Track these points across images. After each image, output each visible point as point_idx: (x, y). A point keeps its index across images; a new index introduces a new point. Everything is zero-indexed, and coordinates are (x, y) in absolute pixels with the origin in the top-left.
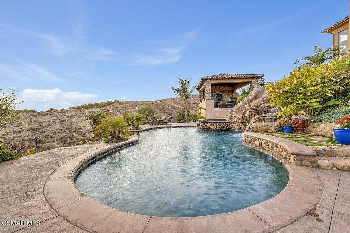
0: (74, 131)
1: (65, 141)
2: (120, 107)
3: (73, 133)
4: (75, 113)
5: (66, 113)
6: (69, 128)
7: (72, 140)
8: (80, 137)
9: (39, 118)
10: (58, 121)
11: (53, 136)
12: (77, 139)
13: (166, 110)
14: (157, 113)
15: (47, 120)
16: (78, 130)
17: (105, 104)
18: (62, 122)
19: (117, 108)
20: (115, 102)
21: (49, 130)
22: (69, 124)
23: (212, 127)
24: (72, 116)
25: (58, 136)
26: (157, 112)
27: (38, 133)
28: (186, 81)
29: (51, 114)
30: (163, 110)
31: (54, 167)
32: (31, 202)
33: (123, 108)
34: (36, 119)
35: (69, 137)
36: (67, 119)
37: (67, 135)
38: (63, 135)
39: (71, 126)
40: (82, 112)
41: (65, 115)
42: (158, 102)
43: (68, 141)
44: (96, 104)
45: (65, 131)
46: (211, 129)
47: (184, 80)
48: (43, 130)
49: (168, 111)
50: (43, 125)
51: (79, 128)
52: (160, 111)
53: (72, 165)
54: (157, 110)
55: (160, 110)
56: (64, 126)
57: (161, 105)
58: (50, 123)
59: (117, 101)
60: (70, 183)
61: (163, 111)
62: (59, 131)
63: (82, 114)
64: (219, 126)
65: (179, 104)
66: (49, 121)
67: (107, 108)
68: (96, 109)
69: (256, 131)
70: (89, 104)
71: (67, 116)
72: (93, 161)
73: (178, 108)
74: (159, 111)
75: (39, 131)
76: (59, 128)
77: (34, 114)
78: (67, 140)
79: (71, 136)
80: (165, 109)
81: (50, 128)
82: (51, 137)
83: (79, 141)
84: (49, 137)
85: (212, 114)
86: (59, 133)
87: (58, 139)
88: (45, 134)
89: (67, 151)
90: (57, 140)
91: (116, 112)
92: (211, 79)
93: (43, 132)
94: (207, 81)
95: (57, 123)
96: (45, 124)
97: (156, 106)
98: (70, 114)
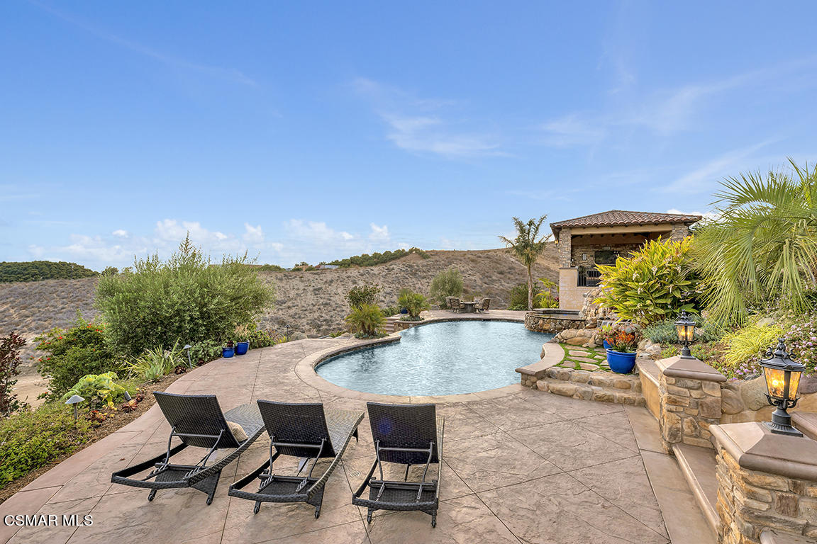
0: (334, 310)
1: (319, 326)
2: (418, 266)
3: (332, 313)
4: (338, 275)
5: (324, 275)
6: (326, 304)
7: (330, 326)
8: (343, 322)
9: (285, 282)
10: (311, 289)
11: (303, 316)
12: (338, 324)
13: (516, 273)
14: (494, 281)
15: (296, 287)
16: (340, 307)
17: (392, 255)
18: (317, 291)
19: (410, 266)
20: (411, 251)
21: (297, 306)
22: (327, 296)
23: (547, 328)
24: (332, 281)
25: (310, 316)
26: (494, 278)
27: (282, 309)
28: (531, 223)
29: (301, 276)
30: (509, 273)
31: (300, 356)
32: (288, 374)
33: (423, 266)
34: (281, 285)
35: (325, 320)
36: (324, 286)
37: (323, 315)
38: (316, 315)
39: (330, 300)
40: (349, 274)
41: (321, 278)
42: (499, 254)
43: (323, 327)
44: (376, 255)
45: (320, 309)
46: (545, 330)
47: (525, 222)
48: (290, 304)
49: (521, 277)
50: (290, 295)
51: (342, 303)
52: (502, 276)
53: (316, 356)
54: (496, 274)
55: (501, 273)
56: (320, 299)
57: (506, 263)
58: (300, 292)
59: (416, 250)
60: (311, 369)
61: (509, 276)
62: (311, 307)
63: (348, 277)
64: (561, 326)
65: (553, 258)
66: (298, 289)
67: (391, 267)
68: (372, 268)
69: (566, 343)
70: (363, 255)
71: (325, 280)
72: (335, 356)
73: (548, 269)
74: (499, 275)
75: (284, 305)
76: (311, 302)
77: (279, 275)
78: (323, 325)
79: (328, 318)
80: (513, 271)
81: (299, 301)
82: (299, 317)
83: (340, 329)
84: (297, 316)
85: (572, 299)
86: (312, 311)
87: (309, 322)
88: (292, 311)
89: (314, 343)
90: (308, 324)
91: (407, 276)
92: (571, 228)
93: (289, 307)
94: (563, 230)
95: (309, 294)
96: (292, 294)
97: (494, 264)
98: (329, 277)
